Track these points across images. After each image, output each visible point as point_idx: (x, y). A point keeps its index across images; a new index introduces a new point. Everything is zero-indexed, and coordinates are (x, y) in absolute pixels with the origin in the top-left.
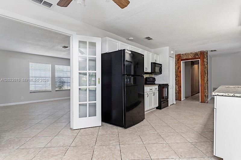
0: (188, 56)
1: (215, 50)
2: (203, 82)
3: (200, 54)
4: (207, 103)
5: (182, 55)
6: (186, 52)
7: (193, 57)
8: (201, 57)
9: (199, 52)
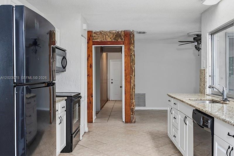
0: (106, 38)
1: (144, 33)
2: (129, 86)
3: (123, 35)
4: (135, 122)
5: (94, 33)
6: (101, 30)
7: (113, 40)
8: (126, 42)
9: (123, 33)
